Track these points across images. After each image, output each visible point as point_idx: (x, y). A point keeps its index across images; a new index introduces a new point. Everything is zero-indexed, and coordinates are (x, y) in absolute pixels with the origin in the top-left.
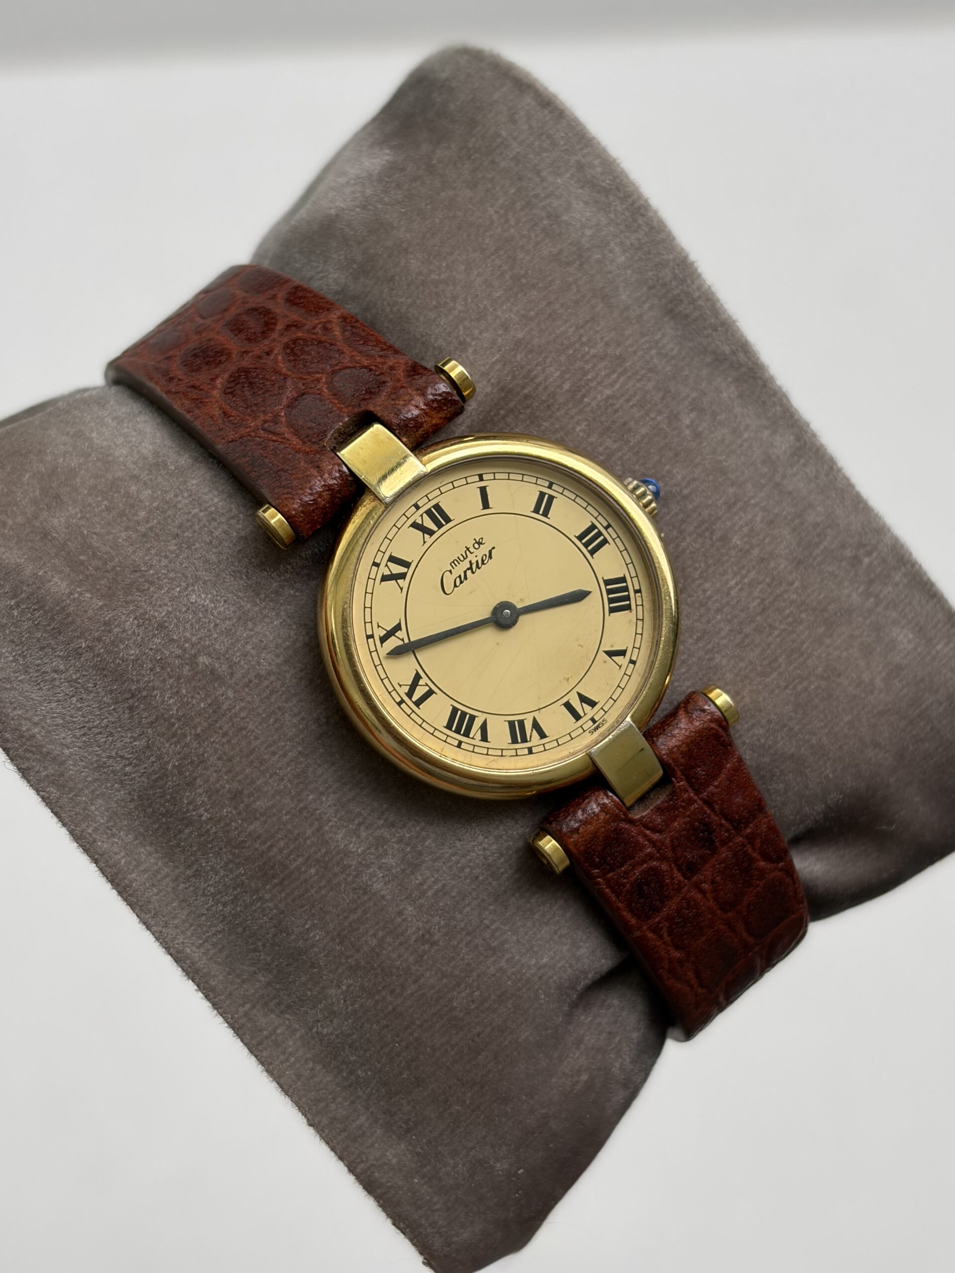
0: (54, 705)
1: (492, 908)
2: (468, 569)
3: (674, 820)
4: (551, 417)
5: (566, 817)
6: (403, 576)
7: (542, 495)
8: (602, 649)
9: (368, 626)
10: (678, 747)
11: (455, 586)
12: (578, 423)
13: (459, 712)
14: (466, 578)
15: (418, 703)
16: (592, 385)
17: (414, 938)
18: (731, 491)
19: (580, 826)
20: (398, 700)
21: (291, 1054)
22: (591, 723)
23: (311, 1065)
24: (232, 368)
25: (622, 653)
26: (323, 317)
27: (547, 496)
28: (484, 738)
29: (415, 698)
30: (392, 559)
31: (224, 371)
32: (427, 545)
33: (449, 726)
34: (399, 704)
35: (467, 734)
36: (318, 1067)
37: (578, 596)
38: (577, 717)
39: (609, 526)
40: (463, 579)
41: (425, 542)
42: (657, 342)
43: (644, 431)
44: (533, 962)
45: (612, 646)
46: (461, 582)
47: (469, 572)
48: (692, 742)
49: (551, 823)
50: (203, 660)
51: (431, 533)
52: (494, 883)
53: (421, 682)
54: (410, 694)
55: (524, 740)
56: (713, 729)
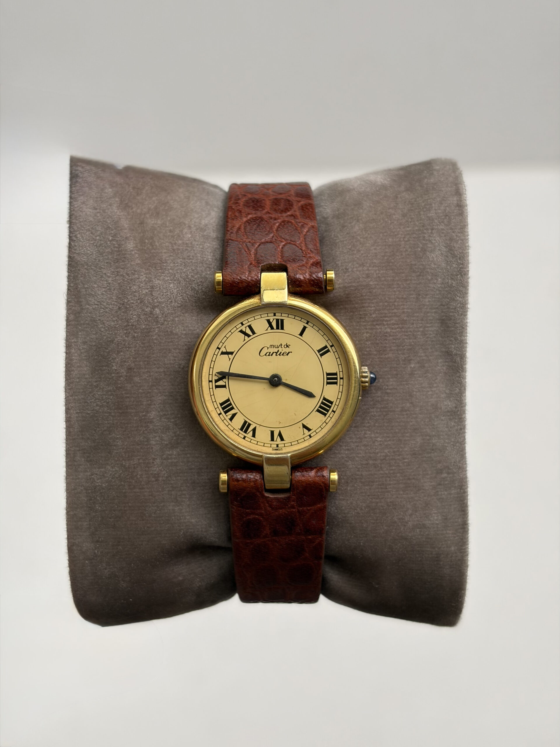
0: (96, 286)
1: (188, 485)
2: (275, 352)
3: (281, 509)
4: (358, 322)
5: (238, 473)
6: (249, 336)
7: (326, 347)
8: (303, 422)
9: (221, 344)
10: (303, 482)
11: (266, 355)
12: (367, 333)
13: (229, 402)
14: (272, 355)
15: (217, 387)
16: (384, 322)
17: (151, 472)
18: (408, 405)
19: (241, 480)
20: (210, 379)
21: (79, 478)
22: (276, 446)
23: (82, 488)
24: (259, 214)
25: (309, 430)
26: (307, 221)
27: (327, 349)
28: (231, 419)
29: (217, 384)
30: (250, 327)
31: (255, 213)
32: (267, 332)
33: (221, 404)
34: (210, 381)
35: (226, 412)
36: (84, 491)
37: (309, 395)
38: (272, 439)
39: (342, 378)
40: (271, 354)
41: (267, 330)
42: (425, 327)
43: (390, 355)
44: (188, 517)
45: (307, 424)
46: (269, 355)
47: (275, 354)
48: (309, 484)
49: (231, 470)
50: (157, 311)
51: (272, 328)
52: (196, 476)
53: (224, 380)
54: (216, 381)
55: (245, 432)
56: (321, 486)
